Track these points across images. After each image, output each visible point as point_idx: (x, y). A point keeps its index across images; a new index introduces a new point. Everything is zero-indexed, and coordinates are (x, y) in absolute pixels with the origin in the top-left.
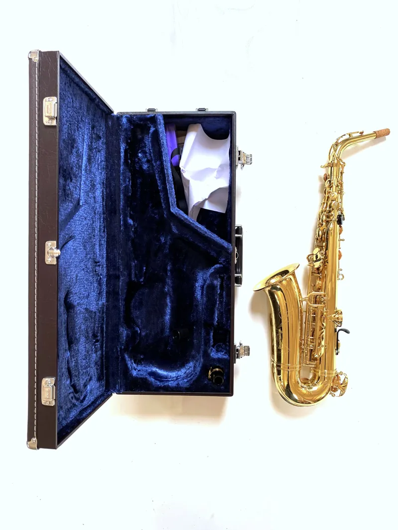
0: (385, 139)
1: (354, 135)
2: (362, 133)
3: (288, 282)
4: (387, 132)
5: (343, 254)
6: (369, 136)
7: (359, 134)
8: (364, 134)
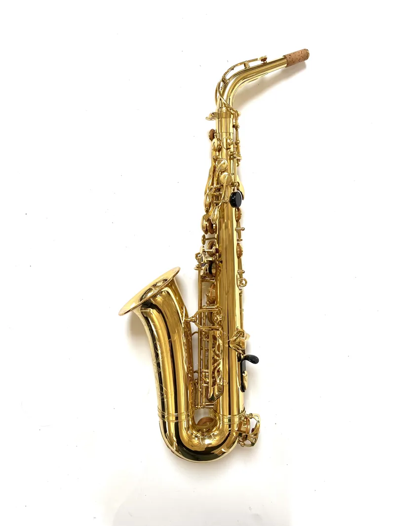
0: (304, 66)
1: (252, 65)
2: (264, 59)
3: (164, 297)
4: (304, 55)
5: (244, 249)
6: (275, 63)
7: (260, 63)
8: (268, 61)
